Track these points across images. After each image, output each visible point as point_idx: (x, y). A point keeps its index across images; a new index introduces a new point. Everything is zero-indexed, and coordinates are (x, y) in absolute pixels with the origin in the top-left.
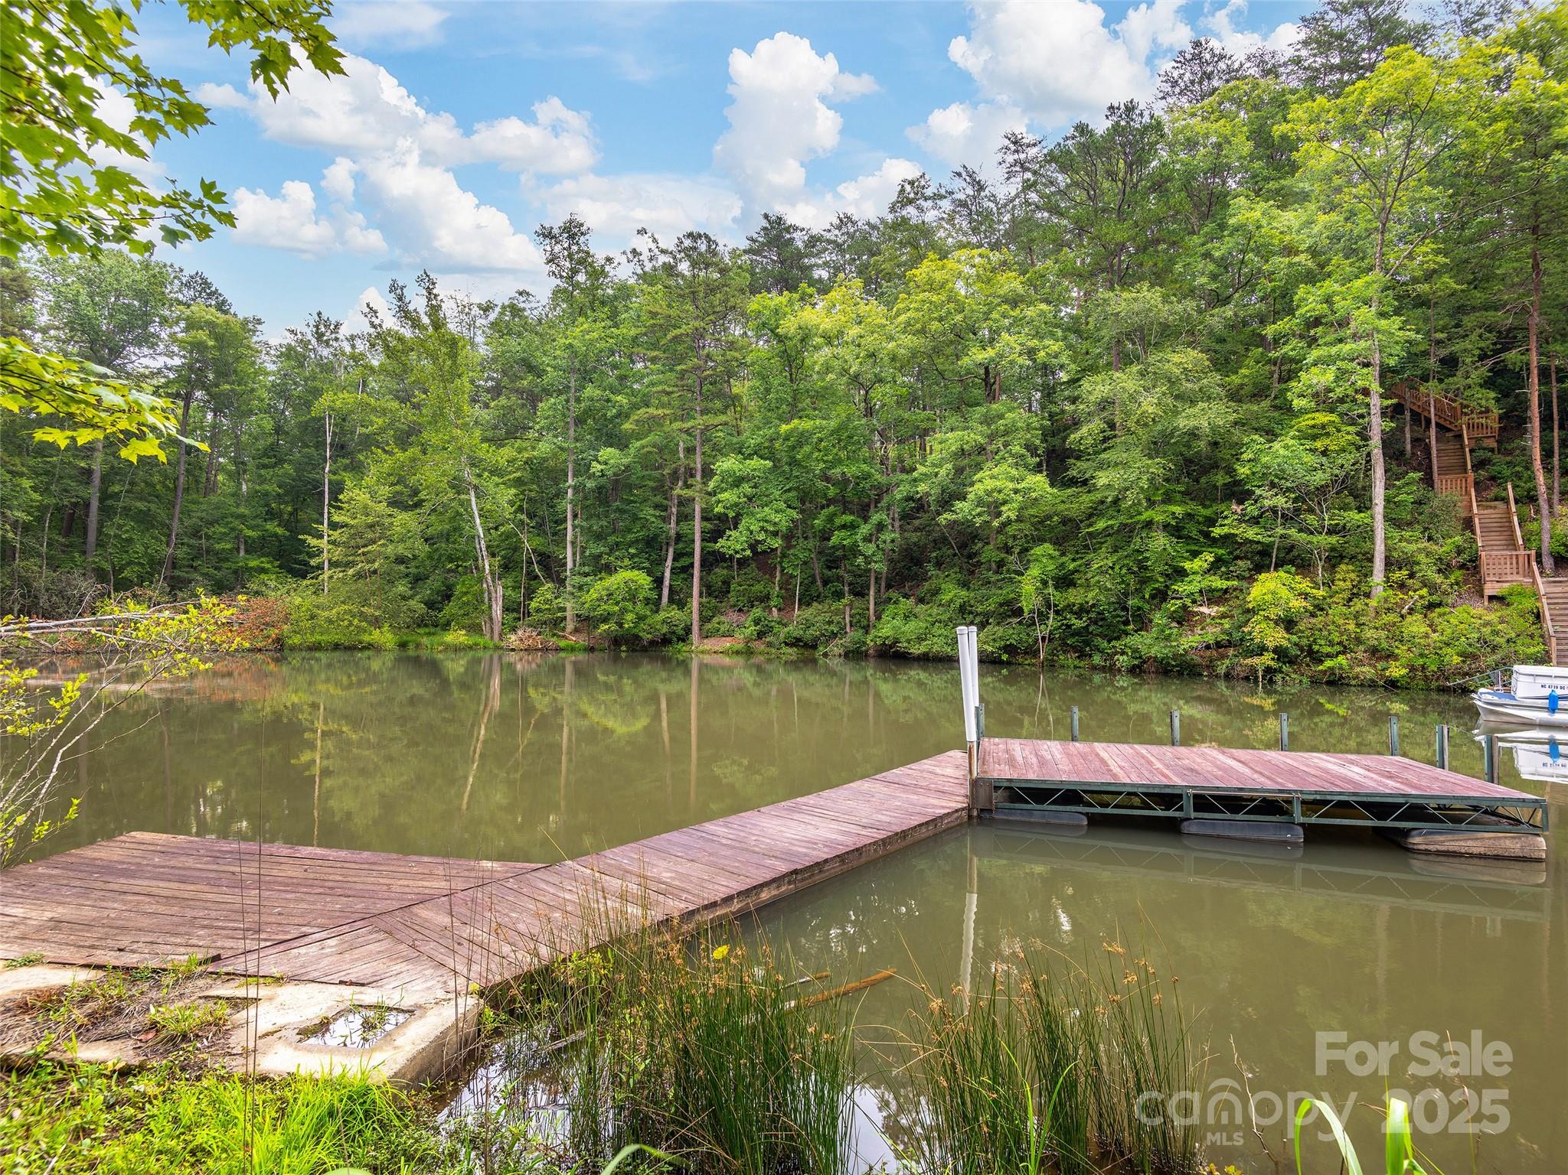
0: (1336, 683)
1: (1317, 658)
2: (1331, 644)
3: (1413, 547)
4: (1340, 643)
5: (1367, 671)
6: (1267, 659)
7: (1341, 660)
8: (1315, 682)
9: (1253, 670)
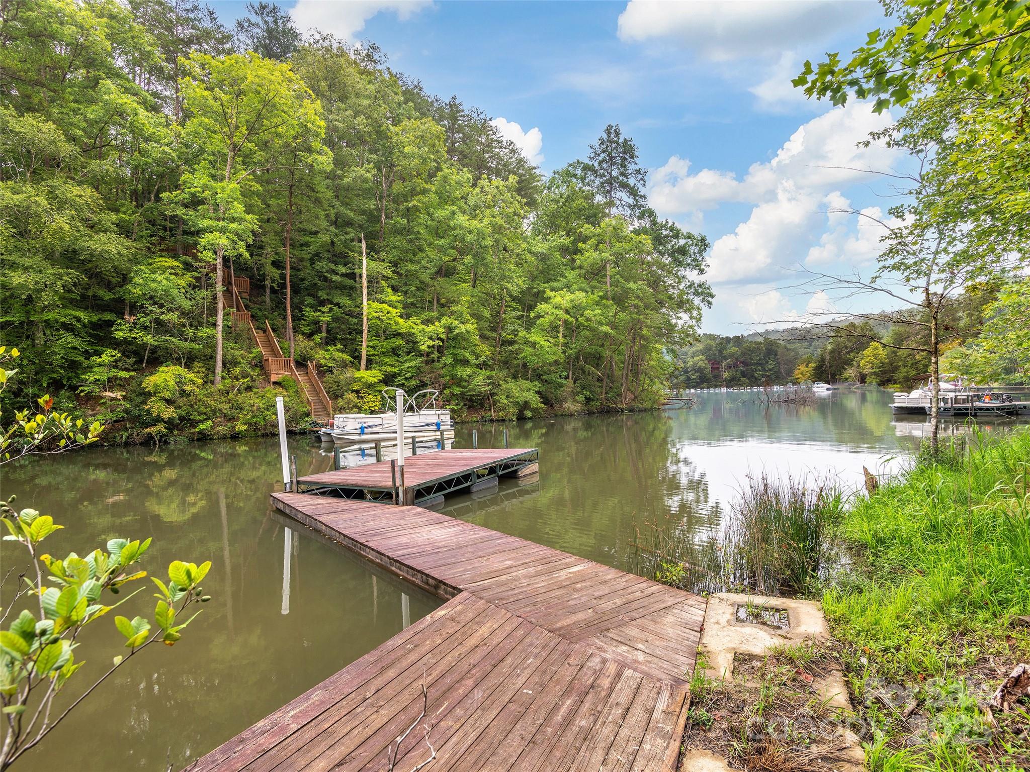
0: (203, 439)
1: (194, 424)
2: (200, 414)
3: (239, 353)
4: (205, 414)
5: (222, 429)
6: (161, 428)
7: (209, 423)
8: (191, 440)
9: (150, 437)
